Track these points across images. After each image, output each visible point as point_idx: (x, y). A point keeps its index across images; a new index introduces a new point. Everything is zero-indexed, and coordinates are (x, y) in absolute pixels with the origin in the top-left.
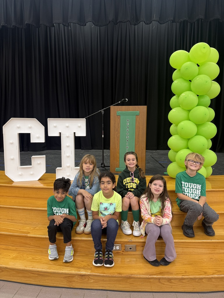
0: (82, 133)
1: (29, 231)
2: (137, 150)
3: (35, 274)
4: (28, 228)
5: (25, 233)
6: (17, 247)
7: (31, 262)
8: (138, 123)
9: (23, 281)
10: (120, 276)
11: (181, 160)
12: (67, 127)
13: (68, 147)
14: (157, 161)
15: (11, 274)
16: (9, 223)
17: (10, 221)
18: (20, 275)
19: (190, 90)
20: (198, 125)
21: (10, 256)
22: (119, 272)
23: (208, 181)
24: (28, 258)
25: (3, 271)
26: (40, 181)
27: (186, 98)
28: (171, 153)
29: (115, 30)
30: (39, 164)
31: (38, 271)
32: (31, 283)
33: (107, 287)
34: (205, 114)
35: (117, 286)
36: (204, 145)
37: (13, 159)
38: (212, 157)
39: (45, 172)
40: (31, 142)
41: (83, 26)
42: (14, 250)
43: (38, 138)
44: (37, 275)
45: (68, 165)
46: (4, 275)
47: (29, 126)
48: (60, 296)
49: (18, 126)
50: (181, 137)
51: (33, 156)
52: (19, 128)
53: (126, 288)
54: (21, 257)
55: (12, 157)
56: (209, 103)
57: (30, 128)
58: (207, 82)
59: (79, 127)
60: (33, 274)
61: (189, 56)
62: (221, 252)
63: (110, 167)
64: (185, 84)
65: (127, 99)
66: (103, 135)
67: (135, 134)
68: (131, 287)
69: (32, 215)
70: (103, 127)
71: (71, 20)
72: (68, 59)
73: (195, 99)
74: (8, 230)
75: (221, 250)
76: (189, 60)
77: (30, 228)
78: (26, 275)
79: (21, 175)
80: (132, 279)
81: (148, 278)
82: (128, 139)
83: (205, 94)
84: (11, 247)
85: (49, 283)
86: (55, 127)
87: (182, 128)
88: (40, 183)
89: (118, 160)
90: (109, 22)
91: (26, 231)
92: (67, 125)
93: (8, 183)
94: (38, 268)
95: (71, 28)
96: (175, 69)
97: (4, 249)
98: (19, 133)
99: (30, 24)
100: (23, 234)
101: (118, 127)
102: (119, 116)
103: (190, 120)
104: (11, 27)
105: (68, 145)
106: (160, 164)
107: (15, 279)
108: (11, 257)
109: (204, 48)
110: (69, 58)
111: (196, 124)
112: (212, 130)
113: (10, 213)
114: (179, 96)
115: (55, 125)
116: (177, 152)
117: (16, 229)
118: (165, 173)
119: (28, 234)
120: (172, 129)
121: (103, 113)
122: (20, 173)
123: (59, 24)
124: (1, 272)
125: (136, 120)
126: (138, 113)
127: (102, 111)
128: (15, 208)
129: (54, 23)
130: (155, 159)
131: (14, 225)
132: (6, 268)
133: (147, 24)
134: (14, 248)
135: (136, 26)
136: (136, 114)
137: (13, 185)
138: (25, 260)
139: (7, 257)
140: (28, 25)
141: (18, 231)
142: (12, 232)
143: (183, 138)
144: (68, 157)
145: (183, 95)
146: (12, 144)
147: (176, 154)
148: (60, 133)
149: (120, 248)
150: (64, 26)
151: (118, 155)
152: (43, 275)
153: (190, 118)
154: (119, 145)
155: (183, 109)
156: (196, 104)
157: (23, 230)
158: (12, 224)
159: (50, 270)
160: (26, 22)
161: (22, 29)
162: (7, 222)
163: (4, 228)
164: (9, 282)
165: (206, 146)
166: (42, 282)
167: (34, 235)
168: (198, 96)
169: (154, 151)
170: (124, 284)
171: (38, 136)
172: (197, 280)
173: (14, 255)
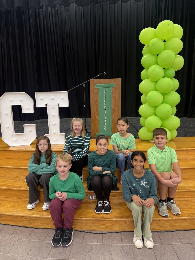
0: (65, 104)
1: (22, 186)
2: (114, 117)
3: (27, 219)
4: (22, 183)
5: (19, 187)
6: (13, 199)
7: (24, 209)
8: (114, 94)
9: (18, 224)
10: (94, 219)
11: (149, 125)
12: (52, 99)
13: (54, 116)
14: (134, 127)
15: (9, 219)
16: (7, 180)
17: (8, 178)
18: (16, 220)
19: (157, 63)
20: (164, 95)
21: (7, 205)
22: (93, 216)
23: (174, 142)
24: (22, 207)
25: (2, 217)
26: (32, 145)
27: (153, 71)
28: (141, 119)
29: (97, 9)
30: (30, 131)
31: (29, 217)
32: (24, 226)
33: (84, 228)
34: (170, 85)
35: (92, 227)
36: (168, 112)
37: (8, 128)
38: (176, 122)
39: (36, 138)
40: (22, 113)
41: (67, 6)
42: (11, 201)
43: (28, 109)
44: (28, 220)
45: (54, 132)
46: (3, 220)
47: (20, 99)
48: (47, 235)
49: (11, 99)
50: (149, 105)
51: (25, 125)
52: (11, 101)
53: (100, 228)
54: (16, 206)
55: (7, 126)
56: (174, 74)
57: (21, 101)
58: (171, 56)
59: (63, 99)
60: (26, 218)
61: (156, 33)
62: (178, 200)
63: (92, 132)
64: (153, 59)
65: (105, 73)
66: (85, 105)
67: (111, 103)
68: (103, 228)
69: (25, 173)
70: (84, 98)
71: (56, 1)
72: (56, 38)
73: (161, 72)
74: (5, 186)
75: (178, 198)
76: (156, 36)
77: (24, 184)
78: (21, 220)
79: (16, 141)
80: (104, 222)
81: (117, 221)
82: (105, 108)
83: (170, 67)
84: (8, 199)
85: (38, 225)
86: (42, 99)
87: (150, 98)
88: (32, 147)
89: (98, 126)
90: (91, 2)
91: (20, 186)
92: (52, 98)
93: (5, 148)
94: (29, 214)
95: (57, 8)
96: (144, 45)
97: (3, 200)
98: (12, 106)
99: (20, 7)
100: (18, 189)
101: (97, 98)
102: (97, 89)
103: (157, 90)
104: (4, 10)
105: (53, 114)
106: (135, 128)
107: (12, 223)
108: (9, 206)
109: (168, 25)
110: (57, 36)
111: (162, 94)
112: (176, 98)
113: (8, 172)
114: (147, 69)
115: (41, 98)
116: (146, 118)
117: (12, 185)
118: (137, 136)
119: (21, 188)
120: (143, 98)
121: (84, 86)
122: (15, 139)
123: (46, 6)
124: (1, 218)
125: (112, 92)
126: (114, 85)
127: (83, 84)
128: (11, 168)
129: (41, 5)
130: (133, 124)
131: (11, 181)
132: (4, 214)
133: (125, 3)
134: (11, 199)
135: (116, 4)
136: (112, 86)
137: (10, 149)
138: (19, 208)
139: (5, 206)
140: (19, 8)
141: (13, 186)
142: (9, 187)
143: (151, 106)
144: (54, 125)
145: (151, 68)
146: (6, 115)
147: (145, 120)
148: (46, 105)
149: (95, 197)
150: (51, 7)
151: (98, 122)
152: (33, 220)
153: (158, 89)
154: (98, 113)
155: (151, 81)
156: (162, 76)
157: (17, 185)
158: (9, 181)
159: (38, 216)
160: (16, 5)
161: (14, 12)
162: (5, 179)
163: (2, 183)
164: (7, 226)
165: (171, 113)
166: (33, 225)
167: (26, 188)
168: (164, 68)
169: (133, 118)
170: (97, 226)
171: (28, 107)
172: (156, 221)
173: (11, 204)
